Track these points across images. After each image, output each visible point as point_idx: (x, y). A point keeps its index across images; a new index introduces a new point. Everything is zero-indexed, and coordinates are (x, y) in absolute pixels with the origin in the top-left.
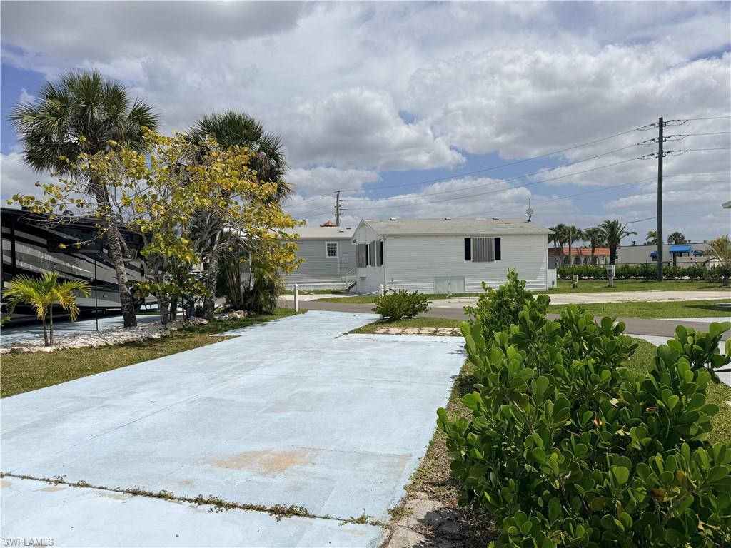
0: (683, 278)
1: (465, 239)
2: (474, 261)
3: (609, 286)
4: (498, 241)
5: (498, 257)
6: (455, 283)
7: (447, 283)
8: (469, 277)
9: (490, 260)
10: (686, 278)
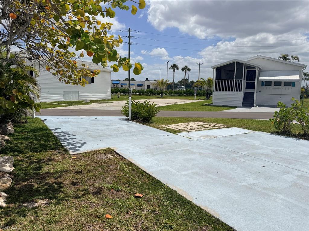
0: (137, 94)
5: (93, 82)
6: (74, 95)
7: (70, 95)
8: (80, 92)
9: (90, 83)
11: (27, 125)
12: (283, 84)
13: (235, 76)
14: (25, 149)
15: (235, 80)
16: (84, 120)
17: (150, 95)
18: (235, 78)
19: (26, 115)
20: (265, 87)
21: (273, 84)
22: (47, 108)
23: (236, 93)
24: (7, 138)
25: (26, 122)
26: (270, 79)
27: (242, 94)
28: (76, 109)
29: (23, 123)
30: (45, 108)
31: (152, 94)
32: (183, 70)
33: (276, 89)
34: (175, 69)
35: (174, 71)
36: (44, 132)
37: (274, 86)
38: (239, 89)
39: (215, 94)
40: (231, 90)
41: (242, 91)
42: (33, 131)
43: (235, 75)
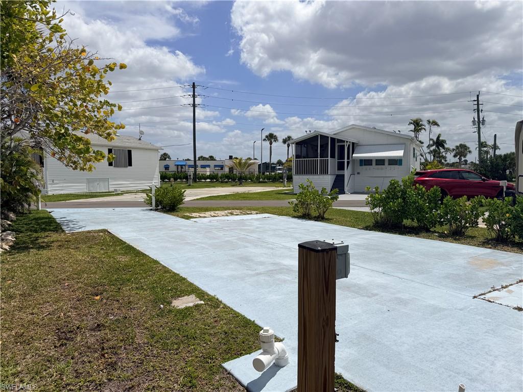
0: (207, 180)
1: (109, 149)
2: (115, 166)
3: (189, 185)
4: (130, 152)
5: (130, 164)
6: (102, 184)
7: (96, 184)
8: (111, 178)
9: (125, 167)
10: (208, 180)
11: (31, 215)
12: (387, 163)
13: (319, 154)
14: (26, 230)
15: (319, 159)
16: (99, 211)
17: (227, 182)
18: (319, 156)
19: (29, 205)
20: (364, 167)
21: (374, 163)
22: (60, 201)
23: (321, 176)
24: (9, 222)
25: (30, 213)
26: (370, 157)
27: (329, 178)
28: (99, 201)
29: (26, 214)
30: (58, 201)
31: (230, 180)
32: (284, 141)
33: (378, 169)
34: (273, 140)
35: (271, 144)
36: (47, 220)
37: (376, 165)
38: (324, 171)
39: (296, 178)
40: (315, 173)
41: (329, 173)
42: (36, 219)
43: (319, 152)
